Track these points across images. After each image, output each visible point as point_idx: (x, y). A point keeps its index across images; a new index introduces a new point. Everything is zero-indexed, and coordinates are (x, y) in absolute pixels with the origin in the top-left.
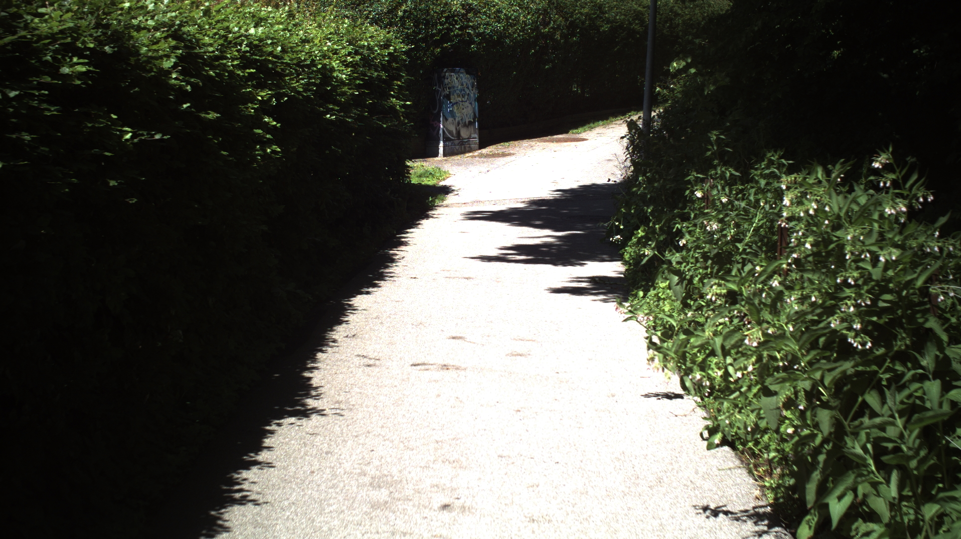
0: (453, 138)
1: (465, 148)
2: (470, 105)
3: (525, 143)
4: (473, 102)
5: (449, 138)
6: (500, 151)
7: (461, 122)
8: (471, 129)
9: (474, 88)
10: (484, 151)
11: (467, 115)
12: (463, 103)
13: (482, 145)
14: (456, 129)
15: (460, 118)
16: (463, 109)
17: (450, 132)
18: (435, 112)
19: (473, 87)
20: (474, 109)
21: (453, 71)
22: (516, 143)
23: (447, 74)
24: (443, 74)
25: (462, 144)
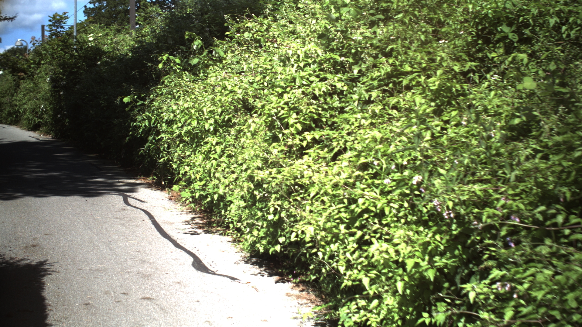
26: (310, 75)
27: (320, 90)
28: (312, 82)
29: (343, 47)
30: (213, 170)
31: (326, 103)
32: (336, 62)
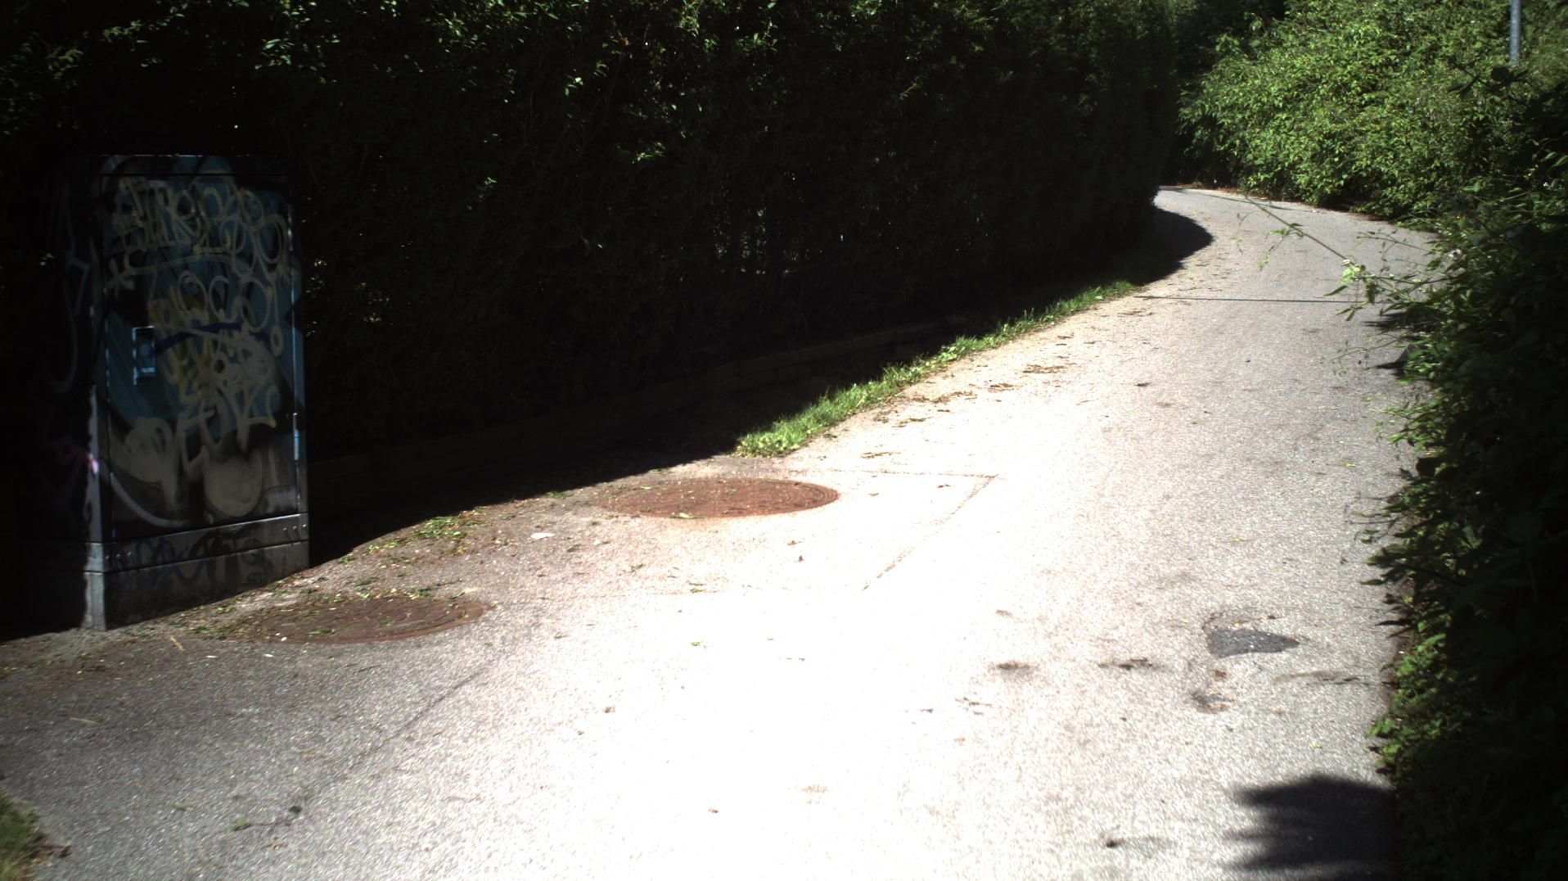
0: (163, 522)
1: (232, 565)
2: (257, 347)
4: (276, 330)
5: (139, 521)
7: (207, 436)
8: (268, 466)
9: (283, 256)
10: (334, 574)
11: (240, 397)
12: (222, 337)
14: (181, 472)
15: (202, 417)
16: (220, 367)
17: (148, 494)
18: (58, 390)
19: (273, 255)
20: (282, 362)
21: (162, 170)
23: (123, 184)
24: (100, 187)
25: (216, 551)
26: (1369, 50)
27: (1377, 61)
28: (1371, 56)
29: (1398, 27)
30: (1283, 143)
31: (1382, 72)
32: (1392, 40)
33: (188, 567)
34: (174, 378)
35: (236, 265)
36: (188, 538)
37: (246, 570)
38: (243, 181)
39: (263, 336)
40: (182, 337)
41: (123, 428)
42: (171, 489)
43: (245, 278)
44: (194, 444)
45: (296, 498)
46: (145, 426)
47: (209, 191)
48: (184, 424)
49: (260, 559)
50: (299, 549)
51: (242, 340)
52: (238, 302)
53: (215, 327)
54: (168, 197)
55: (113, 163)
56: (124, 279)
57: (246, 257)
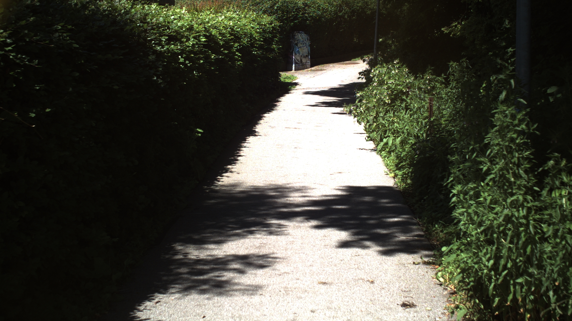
0: (299, 63)
2: (306, 48)
3: (331, 65)
5: (297, 62)
6: (320, 69)
8: (307, 59)
9: (308, 40)
10: (313, 68)
11: (305, 52)
13: (312, 66)
14: (300, 58)
16: (303, 50)
17: (298, 60)
18: (291, 51)
20: (308, 49)
21: (299, 33)
22: (327, 65)
23: (296, 34)
24: (294, 34)
25: (303, 65)
33: (301, 67)
34: (300, 50)
35: (304, 41)
36: (301, 64)
37: (305, 67)
38: (305, 33)
39: (307, 47)
40: (300, 47)
41: (296, 54)
42: (299, 60)
43: (305, 42)
44: (301, 56)
45: (309, 62)
46: (298, 54)
47: (302, 34)
48: (301, 54)
49: (306, 67)
50: (309, 66)
51: (305, 47)
52: (305, 44)
53: (303, 46)
54: (299, 35)
55: (295, 32)
56: (296, 42)
57: (305, 40)
